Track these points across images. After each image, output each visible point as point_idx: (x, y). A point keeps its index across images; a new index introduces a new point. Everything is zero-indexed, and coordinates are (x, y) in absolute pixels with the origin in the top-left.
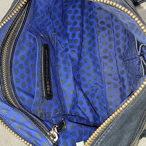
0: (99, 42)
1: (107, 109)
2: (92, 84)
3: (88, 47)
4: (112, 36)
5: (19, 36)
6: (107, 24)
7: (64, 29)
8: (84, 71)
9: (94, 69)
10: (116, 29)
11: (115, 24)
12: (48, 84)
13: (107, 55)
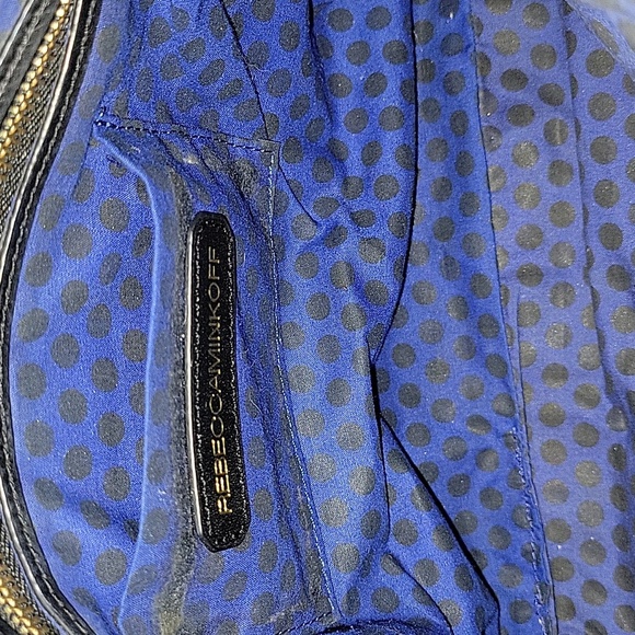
0: (497, 191)
1: (538, 563)
2: (457, 424)
3: (436, 218)
4: (568, 152)
5: (46, 172)
6: (542, 88)
7: (321, 119)
8: (412, 352)
9: (468, 339)
10: (592, 113)
11: (589, 85)
12: (219, 457)
13: (540, 260)
